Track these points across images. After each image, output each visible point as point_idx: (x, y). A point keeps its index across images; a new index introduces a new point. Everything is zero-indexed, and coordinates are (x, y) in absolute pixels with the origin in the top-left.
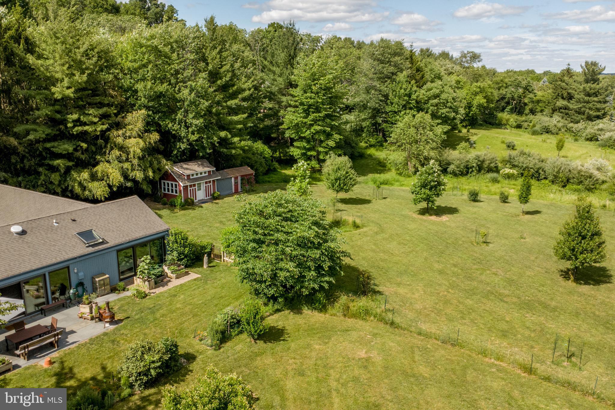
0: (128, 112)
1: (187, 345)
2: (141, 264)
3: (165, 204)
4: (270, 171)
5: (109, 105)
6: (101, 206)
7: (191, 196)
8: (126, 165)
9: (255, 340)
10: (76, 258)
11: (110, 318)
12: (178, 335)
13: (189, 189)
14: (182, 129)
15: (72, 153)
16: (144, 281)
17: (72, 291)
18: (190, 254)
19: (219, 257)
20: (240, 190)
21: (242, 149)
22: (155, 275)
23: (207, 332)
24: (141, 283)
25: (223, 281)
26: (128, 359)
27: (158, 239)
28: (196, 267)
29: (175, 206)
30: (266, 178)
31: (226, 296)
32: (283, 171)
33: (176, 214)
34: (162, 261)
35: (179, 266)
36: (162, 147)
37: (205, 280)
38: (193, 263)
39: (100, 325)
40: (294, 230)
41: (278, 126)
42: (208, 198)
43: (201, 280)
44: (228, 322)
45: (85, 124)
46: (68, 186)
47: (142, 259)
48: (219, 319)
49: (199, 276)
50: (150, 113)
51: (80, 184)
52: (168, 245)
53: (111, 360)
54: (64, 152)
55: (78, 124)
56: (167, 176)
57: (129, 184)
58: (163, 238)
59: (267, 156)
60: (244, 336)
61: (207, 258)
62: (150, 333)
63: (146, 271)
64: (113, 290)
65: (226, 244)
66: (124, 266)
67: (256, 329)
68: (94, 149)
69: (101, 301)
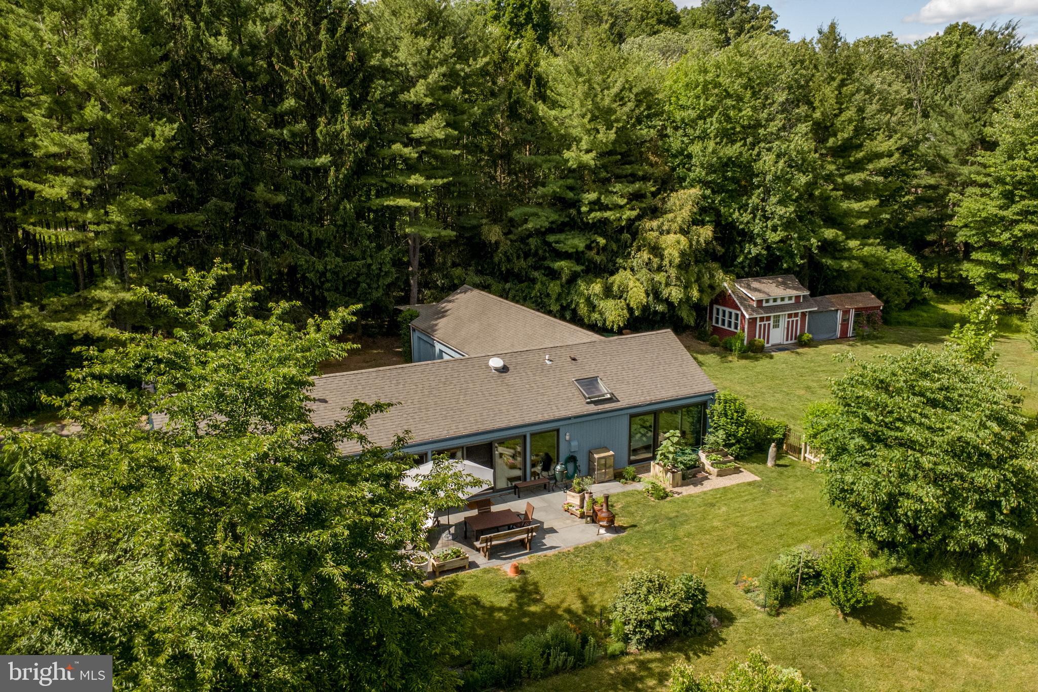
0: (672, 191)
1: (723, 593)
2: (664, 443)
3: (714, 345)
4: (916, 302)
5: (645, 178)
6: (614, 341)
7: (760, 337)
8: (660, 277)
9: (845, 615)
10: (570, 418)
11: (608, 522)
12: (710, 573)
13: (758, 323)
14: (757, 221)
15: (583, 252)
16: (667, 471)
17: (558, 467)
18: (747, 438)
19: (797, 450)
20: (850, 333)
21: (863, 260)
22: (684, 464)
23: (759, 581)
24: (661, 474)
25: (798, 495)
26: (627, 595)
27: (696, 405)
28: (754, 462)
29: (731, 350)
30: (905, 316)
31: (800, 524)
32: (942, 306)
33: (731, 365)
34: (698, 443)
35: (725, 455)
36: (720, 250)
37: (766, 487)
38: (750, 455)
39: (592, 529)
40: (947, 424)
41: (942, 220)
42: (789, 342)
43: (760, 486)
44: (798, 571)
45: (606, 208)
46: (572, 302)
47: (667, 435)
48: (783, 562)
49: (758, 479)
50: (708, 192)
51: (588, 300)
52: (711, 418)
53: (601, 588)
54: (571, 250)
55: (597, 207)
56: (723, 298)
57: (660, 308)
58: (704, 405)
59: (911, 275)
60: (826, 603)
61: (775, 449)
62: (665, 560)
63: (671, 456)
64: (618, 476)
65: (811, 432)
66: (640, 440)
67: (850, 596)
68: (614, 247)
69: (598, 490)
